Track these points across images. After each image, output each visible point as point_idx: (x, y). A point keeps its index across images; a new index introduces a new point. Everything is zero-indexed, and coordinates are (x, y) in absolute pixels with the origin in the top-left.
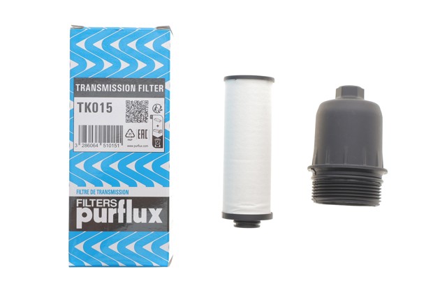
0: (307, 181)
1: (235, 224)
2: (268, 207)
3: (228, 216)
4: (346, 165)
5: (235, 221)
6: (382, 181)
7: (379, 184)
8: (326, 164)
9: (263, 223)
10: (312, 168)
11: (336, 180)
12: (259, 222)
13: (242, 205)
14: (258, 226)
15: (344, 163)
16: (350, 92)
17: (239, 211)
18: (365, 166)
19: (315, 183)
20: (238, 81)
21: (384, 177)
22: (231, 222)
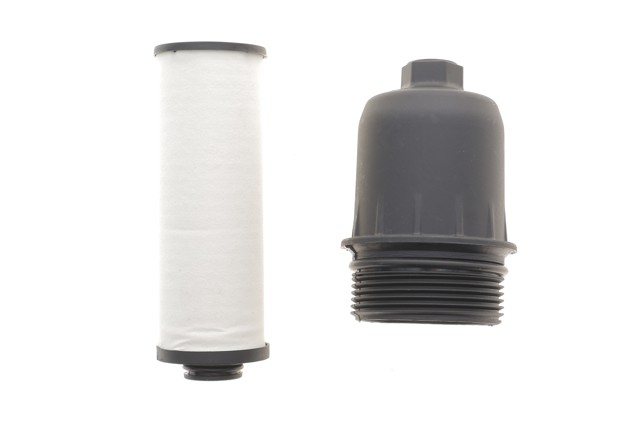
0: (340, 274)
1: (186, 371)
2: (259, 332)
3: (171, 356)
4: (417, 236)
5: (188, 366)
6: (506, 271)
7: (499, 277)
8: (377, 235)
9: (247, 368)
10: (348, 244)
11: (402, 270)
12: (240, 366)
13: (194, 330)
14: (237, 376)
15: (413, 231)
16: (432, 73)
17: (189, 343)
18: (461, 237)
19: (358, 278)
20: (180, 54)
21: (509, 261)
22: (179, 370)
